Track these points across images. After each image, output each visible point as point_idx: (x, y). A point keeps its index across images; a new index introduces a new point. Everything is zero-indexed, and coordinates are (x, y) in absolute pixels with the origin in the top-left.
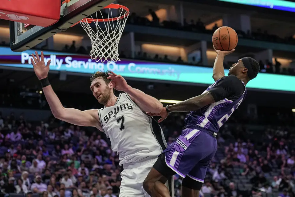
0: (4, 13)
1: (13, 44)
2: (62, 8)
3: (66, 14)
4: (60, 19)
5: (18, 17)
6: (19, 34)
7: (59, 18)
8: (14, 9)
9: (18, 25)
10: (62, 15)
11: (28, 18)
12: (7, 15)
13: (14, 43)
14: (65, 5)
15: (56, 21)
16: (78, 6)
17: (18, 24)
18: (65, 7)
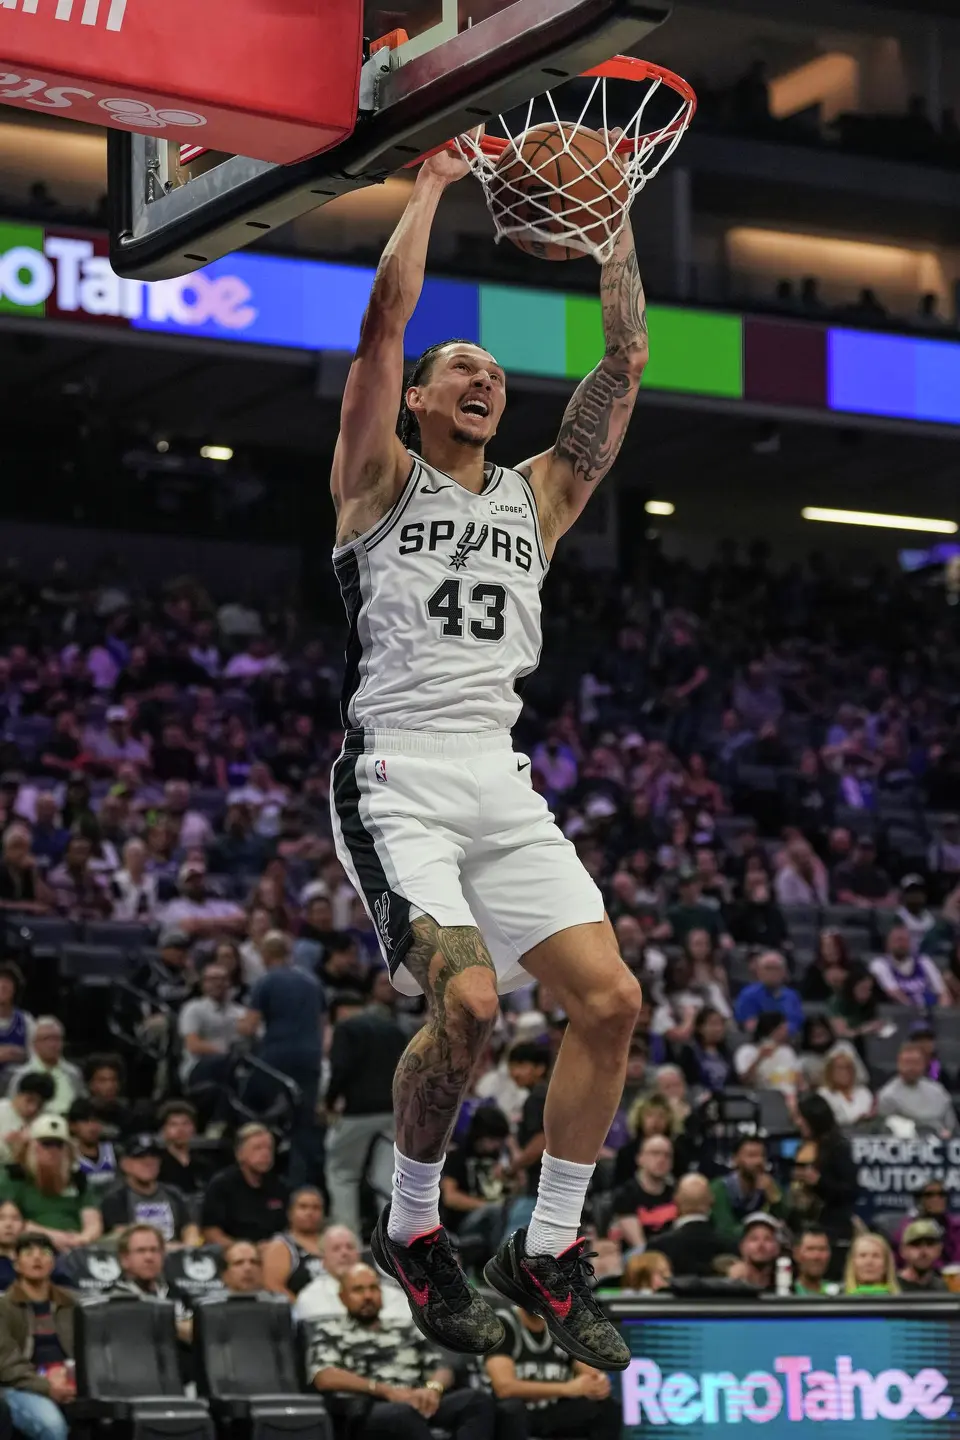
0: (88, 95)
1: (124, 241)
2: (369, 73)
3: (387, 105)
4: (358, 125)
5: (153, 111)
6: (154, 192)
7: (350, 121)
8: (133, 72)
9: (151, 151)
10: (365, 105)
11: (204, 121)
12: (101, 103)
13: (129, 235)
14: (381, 57)
15: (339, 134)
16: (448, 68)
17: (147, 142)
18: (384, 69)
